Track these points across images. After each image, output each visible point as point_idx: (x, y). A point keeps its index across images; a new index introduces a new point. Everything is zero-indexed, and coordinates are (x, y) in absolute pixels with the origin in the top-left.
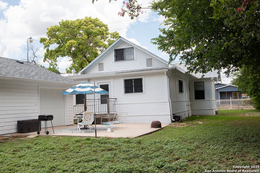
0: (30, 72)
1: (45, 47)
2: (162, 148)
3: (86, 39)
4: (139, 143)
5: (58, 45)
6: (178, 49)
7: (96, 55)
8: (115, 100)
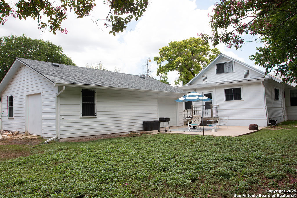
0: (151, 85)
1: (158, 64)
2: (259, 145)
3: (190, 55)
4: (240, 140)
5: (167, 62)
6: (273, 63)
7: (199, 69)
8: (217, 106)
